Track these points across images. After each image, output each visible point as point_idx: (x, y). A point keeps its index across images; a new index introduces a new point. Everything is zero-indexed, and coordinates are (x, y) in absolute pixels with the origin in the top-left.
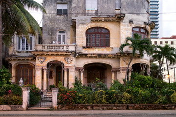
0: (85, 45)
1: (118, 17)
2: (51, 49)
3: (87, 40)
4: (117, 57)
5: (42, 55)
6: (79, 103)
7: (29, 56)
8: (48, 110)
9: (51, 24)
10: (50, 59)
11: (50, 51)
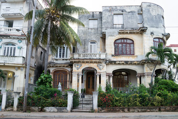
0: (113, 53)
1: (141, 30)
2: (86, 57)
3: (115, 49)
4: (142, 64)
5: (78, 62)
6: (116, 106)
7: (65, 64)
8: (89, 112)
9: (84, 36)
10: (85, 66)
11: (85, 59)
